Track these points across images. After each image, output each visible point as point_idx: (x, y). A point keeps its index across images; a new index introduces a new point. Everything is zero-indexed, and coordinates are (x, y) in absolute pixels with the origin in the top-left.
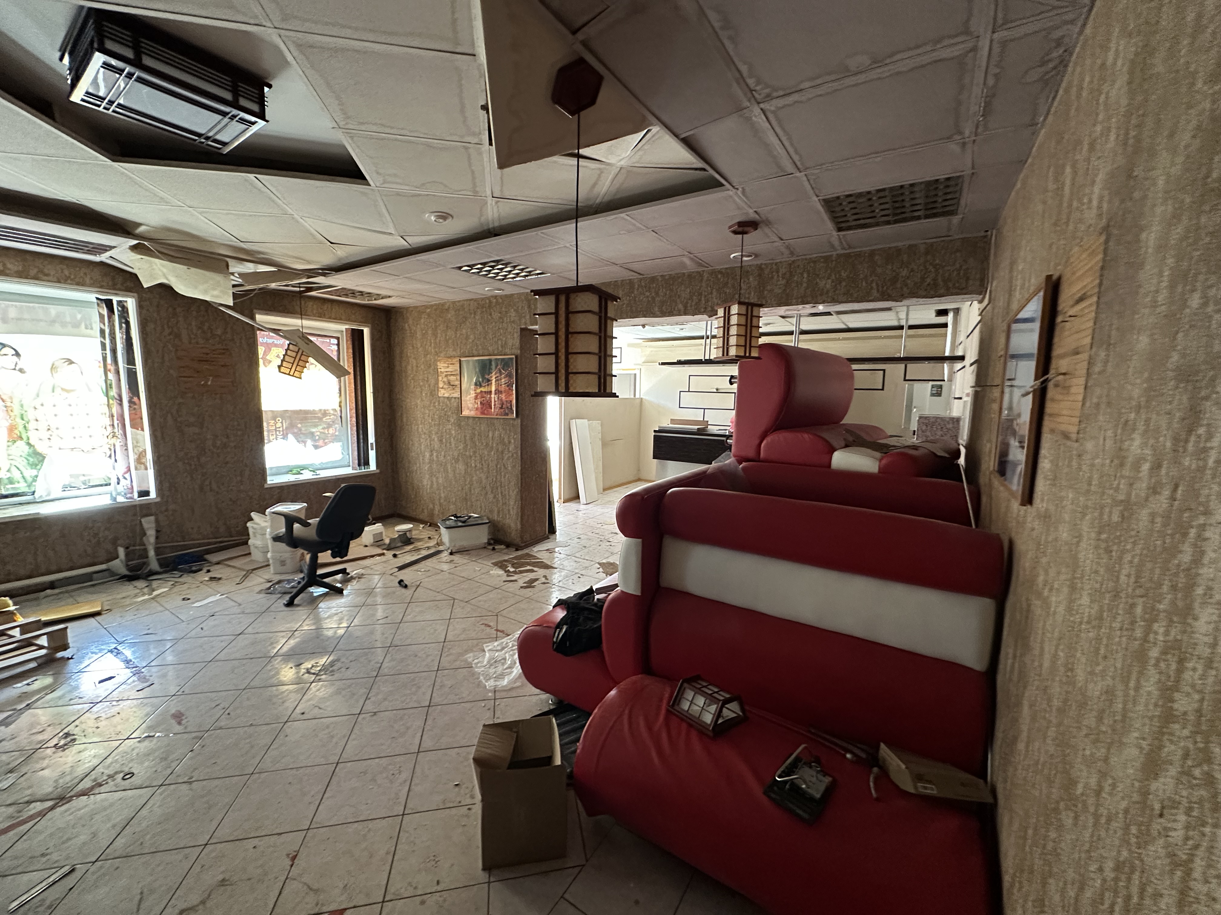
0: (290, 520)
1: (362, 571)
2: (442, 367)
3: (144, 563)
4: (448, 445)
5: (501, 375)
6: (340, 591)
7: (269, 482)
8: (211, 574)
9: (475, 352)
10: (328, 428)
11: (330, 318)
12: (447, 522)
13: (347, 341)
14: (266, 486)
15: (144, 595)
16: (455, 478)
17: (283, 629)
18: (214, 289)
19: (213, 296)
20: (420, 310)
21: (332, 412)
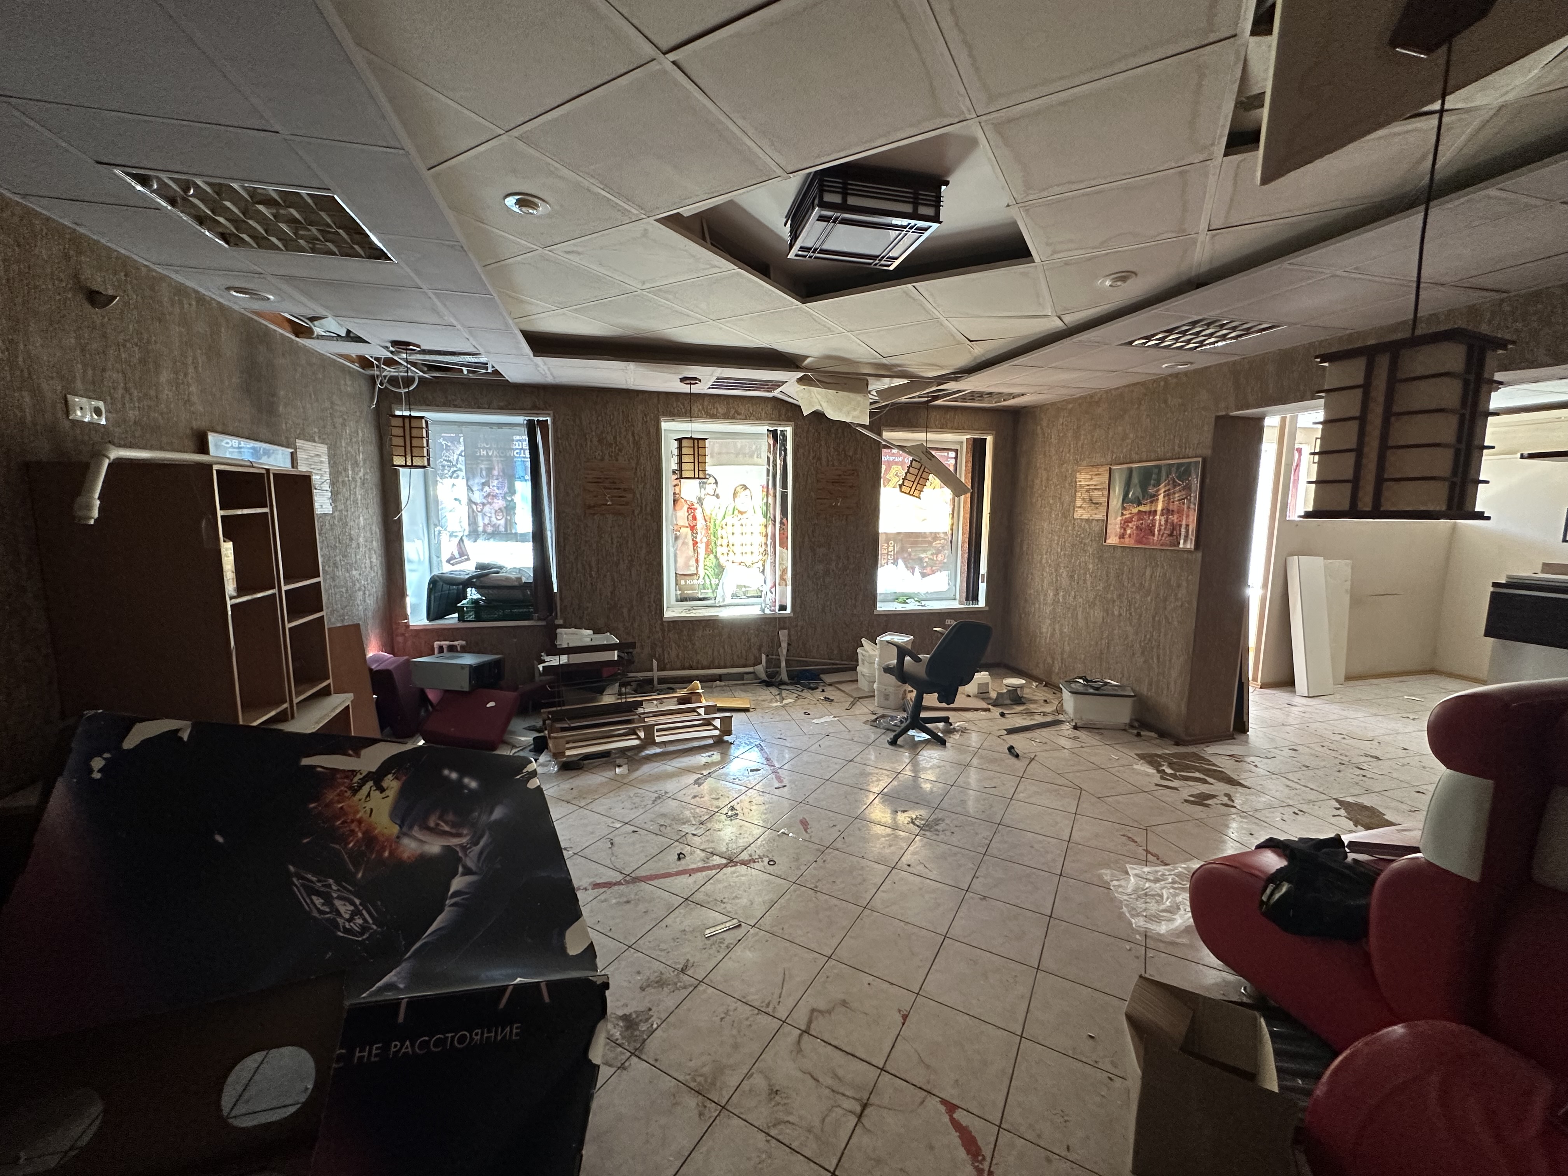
0: (902, 652)
1: (966, 725)
2: (1083, 479)
3: (777, 672)
4: (1081, 582)
5: (1175, 487)
6: (942, 743)
7: (878, 609)
8: (825, 694)
9: (1135, 457)
10: (937, 554)
11: (952, 428)
12: (1073, 685)
13: (967, 452)
14: (875, 613)
15: (777, 701)
16: (1088, 627)
17: (887, 768)
18: (855, 409)
19: (854, 417)
20: (1056, 408)
21: (942, 536)
